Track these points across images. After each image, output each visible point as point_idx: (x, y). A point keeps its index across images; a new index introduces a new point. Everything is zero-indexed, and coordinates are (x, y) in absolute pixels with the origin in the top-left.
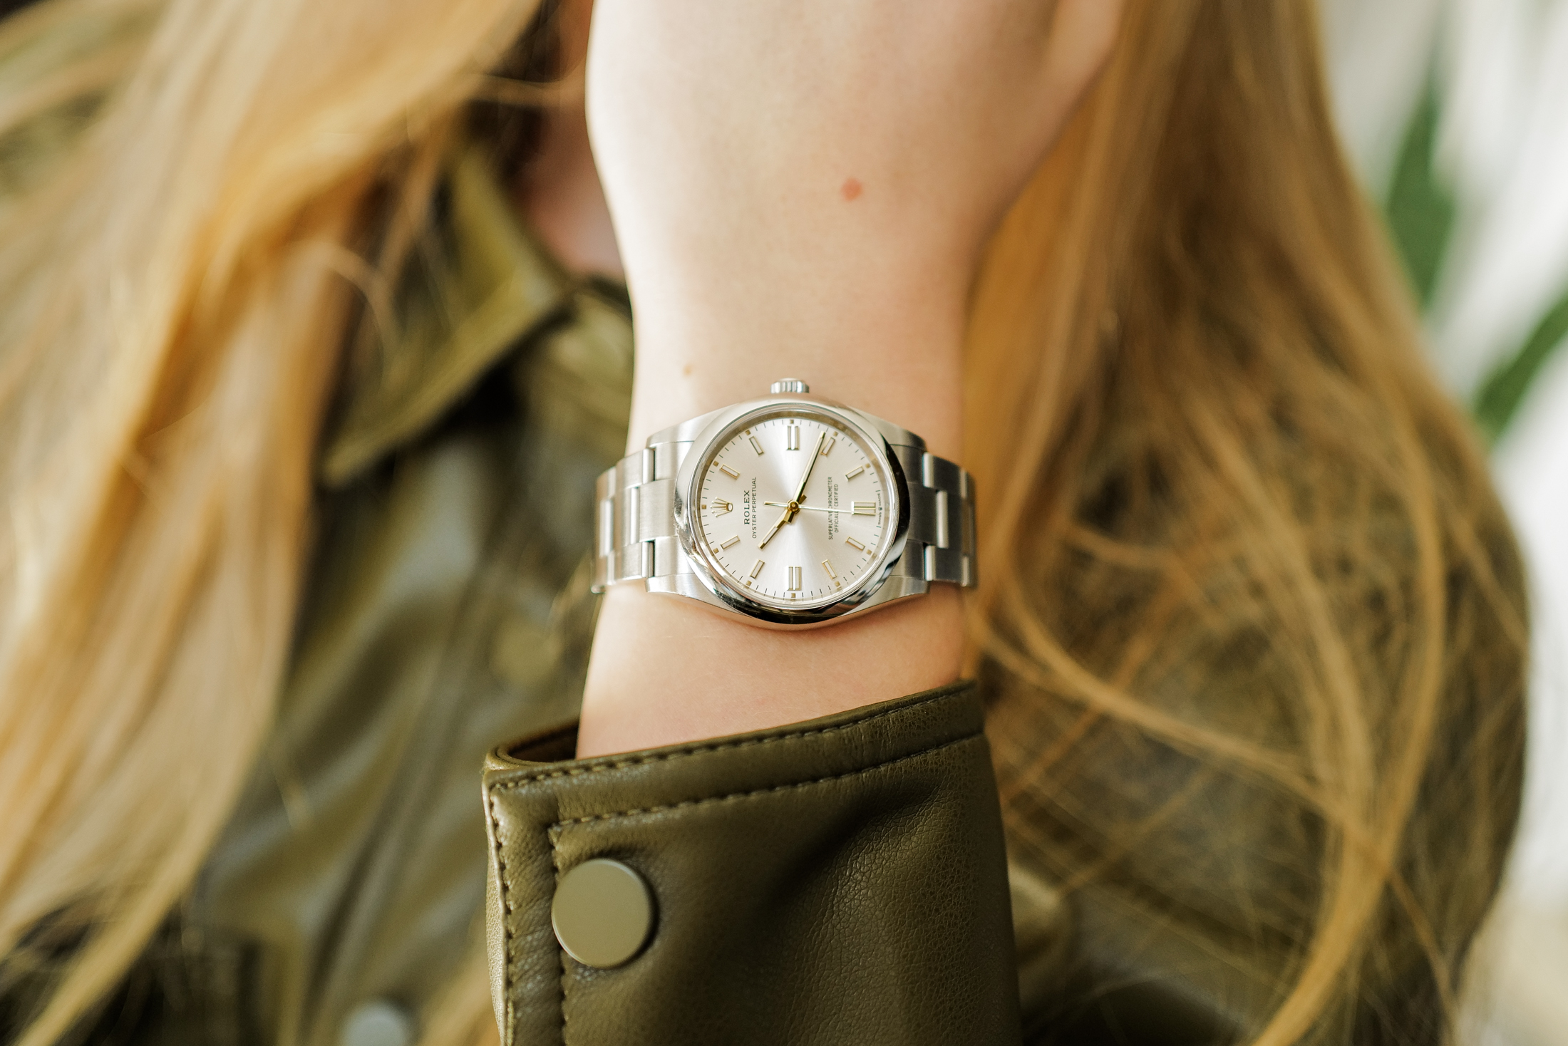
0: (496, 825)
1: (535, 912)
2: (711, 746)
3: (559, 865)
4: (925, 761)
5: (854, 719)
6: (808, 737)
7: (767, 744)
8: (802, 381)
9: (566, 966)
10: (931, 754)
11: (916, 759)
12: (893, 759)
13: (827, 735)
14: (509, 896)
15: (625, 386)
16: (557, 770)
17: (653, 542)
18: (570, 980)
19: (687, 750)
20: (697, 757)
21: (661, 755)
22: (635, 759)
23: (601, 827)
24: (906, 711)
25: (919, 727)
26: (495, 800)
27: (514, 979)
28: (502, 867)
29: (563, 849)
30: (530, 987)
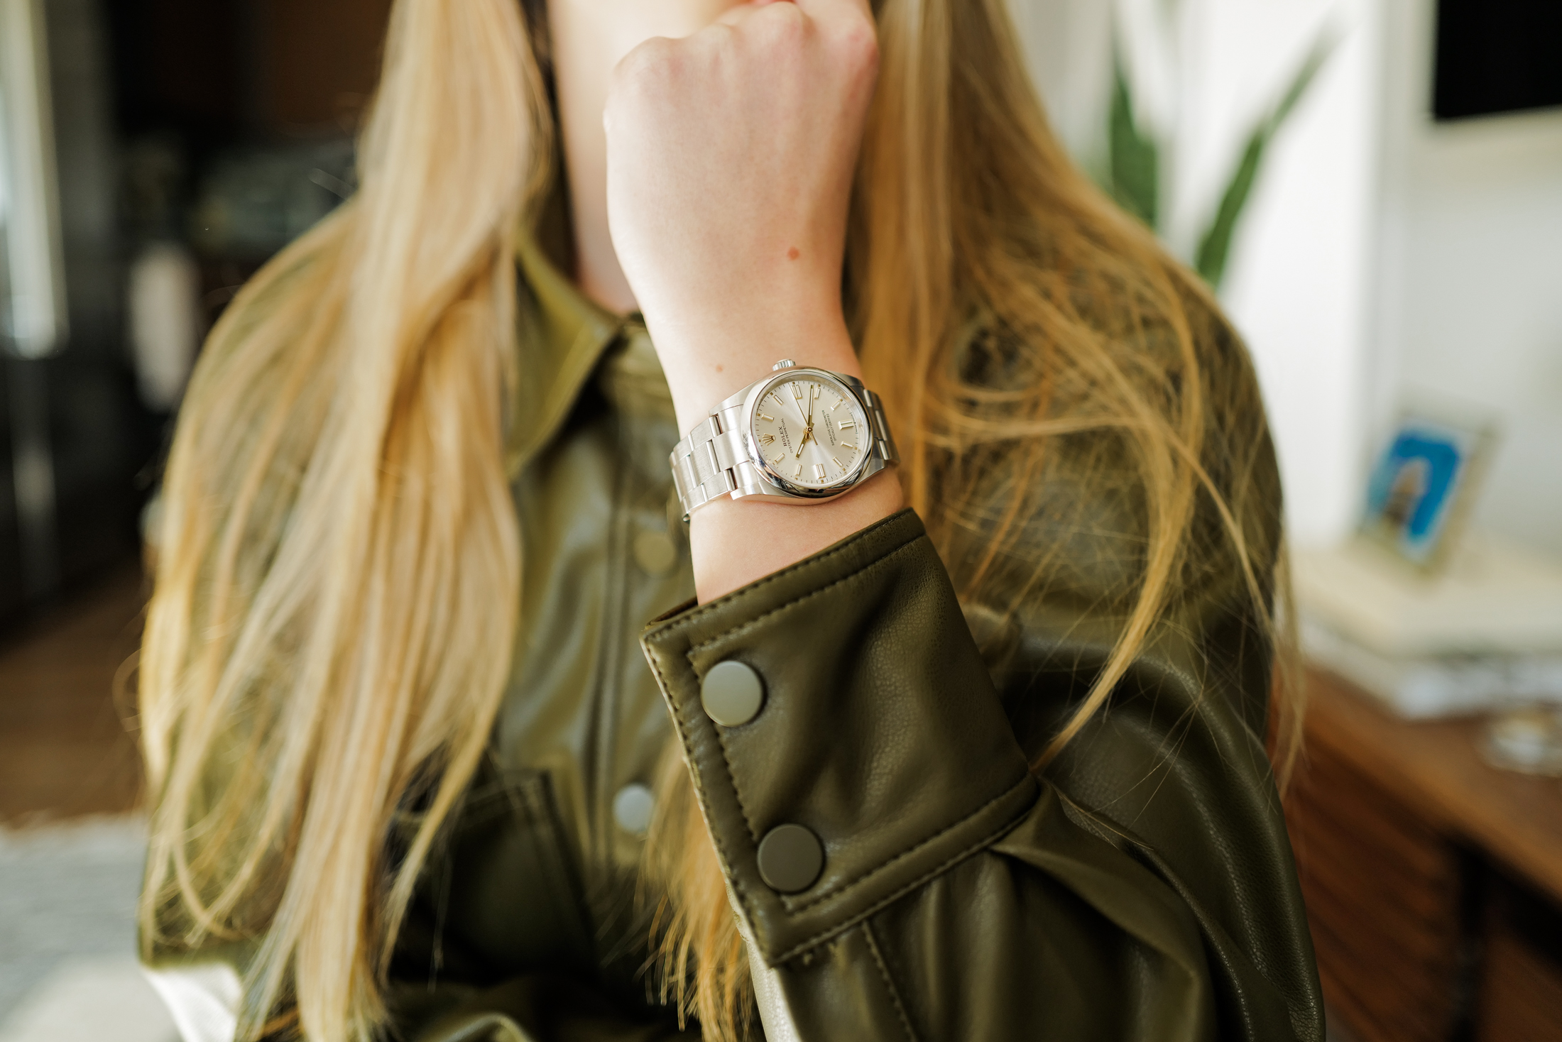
0: (654, 662)
1: (690, 706)
2: (768, 579)
3: (698, 672)
4: (891, 559)
5: (845, 543)
6: (823, 560)
7: (801, 569)
8: (790, 360)
9: (719, 730)
10: (893, 555)
11: (886, 559)
12: (873, 562)
13: (833, 556)
14: (674, 700)
15: (661, 378)
16: (682, 619)
17: (731, 470)
18: (724, 737)
19: (755, 585)
20: (763, 587)
21: (741, 592)
22: (727, 599)
23: (718, 644)
24: (873, 533)
25: (882, 540)
26: (651, 647)
27: (691, 747)
28: (665, 685)
29: (697, 665)
30: (700, 750)
